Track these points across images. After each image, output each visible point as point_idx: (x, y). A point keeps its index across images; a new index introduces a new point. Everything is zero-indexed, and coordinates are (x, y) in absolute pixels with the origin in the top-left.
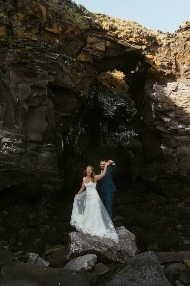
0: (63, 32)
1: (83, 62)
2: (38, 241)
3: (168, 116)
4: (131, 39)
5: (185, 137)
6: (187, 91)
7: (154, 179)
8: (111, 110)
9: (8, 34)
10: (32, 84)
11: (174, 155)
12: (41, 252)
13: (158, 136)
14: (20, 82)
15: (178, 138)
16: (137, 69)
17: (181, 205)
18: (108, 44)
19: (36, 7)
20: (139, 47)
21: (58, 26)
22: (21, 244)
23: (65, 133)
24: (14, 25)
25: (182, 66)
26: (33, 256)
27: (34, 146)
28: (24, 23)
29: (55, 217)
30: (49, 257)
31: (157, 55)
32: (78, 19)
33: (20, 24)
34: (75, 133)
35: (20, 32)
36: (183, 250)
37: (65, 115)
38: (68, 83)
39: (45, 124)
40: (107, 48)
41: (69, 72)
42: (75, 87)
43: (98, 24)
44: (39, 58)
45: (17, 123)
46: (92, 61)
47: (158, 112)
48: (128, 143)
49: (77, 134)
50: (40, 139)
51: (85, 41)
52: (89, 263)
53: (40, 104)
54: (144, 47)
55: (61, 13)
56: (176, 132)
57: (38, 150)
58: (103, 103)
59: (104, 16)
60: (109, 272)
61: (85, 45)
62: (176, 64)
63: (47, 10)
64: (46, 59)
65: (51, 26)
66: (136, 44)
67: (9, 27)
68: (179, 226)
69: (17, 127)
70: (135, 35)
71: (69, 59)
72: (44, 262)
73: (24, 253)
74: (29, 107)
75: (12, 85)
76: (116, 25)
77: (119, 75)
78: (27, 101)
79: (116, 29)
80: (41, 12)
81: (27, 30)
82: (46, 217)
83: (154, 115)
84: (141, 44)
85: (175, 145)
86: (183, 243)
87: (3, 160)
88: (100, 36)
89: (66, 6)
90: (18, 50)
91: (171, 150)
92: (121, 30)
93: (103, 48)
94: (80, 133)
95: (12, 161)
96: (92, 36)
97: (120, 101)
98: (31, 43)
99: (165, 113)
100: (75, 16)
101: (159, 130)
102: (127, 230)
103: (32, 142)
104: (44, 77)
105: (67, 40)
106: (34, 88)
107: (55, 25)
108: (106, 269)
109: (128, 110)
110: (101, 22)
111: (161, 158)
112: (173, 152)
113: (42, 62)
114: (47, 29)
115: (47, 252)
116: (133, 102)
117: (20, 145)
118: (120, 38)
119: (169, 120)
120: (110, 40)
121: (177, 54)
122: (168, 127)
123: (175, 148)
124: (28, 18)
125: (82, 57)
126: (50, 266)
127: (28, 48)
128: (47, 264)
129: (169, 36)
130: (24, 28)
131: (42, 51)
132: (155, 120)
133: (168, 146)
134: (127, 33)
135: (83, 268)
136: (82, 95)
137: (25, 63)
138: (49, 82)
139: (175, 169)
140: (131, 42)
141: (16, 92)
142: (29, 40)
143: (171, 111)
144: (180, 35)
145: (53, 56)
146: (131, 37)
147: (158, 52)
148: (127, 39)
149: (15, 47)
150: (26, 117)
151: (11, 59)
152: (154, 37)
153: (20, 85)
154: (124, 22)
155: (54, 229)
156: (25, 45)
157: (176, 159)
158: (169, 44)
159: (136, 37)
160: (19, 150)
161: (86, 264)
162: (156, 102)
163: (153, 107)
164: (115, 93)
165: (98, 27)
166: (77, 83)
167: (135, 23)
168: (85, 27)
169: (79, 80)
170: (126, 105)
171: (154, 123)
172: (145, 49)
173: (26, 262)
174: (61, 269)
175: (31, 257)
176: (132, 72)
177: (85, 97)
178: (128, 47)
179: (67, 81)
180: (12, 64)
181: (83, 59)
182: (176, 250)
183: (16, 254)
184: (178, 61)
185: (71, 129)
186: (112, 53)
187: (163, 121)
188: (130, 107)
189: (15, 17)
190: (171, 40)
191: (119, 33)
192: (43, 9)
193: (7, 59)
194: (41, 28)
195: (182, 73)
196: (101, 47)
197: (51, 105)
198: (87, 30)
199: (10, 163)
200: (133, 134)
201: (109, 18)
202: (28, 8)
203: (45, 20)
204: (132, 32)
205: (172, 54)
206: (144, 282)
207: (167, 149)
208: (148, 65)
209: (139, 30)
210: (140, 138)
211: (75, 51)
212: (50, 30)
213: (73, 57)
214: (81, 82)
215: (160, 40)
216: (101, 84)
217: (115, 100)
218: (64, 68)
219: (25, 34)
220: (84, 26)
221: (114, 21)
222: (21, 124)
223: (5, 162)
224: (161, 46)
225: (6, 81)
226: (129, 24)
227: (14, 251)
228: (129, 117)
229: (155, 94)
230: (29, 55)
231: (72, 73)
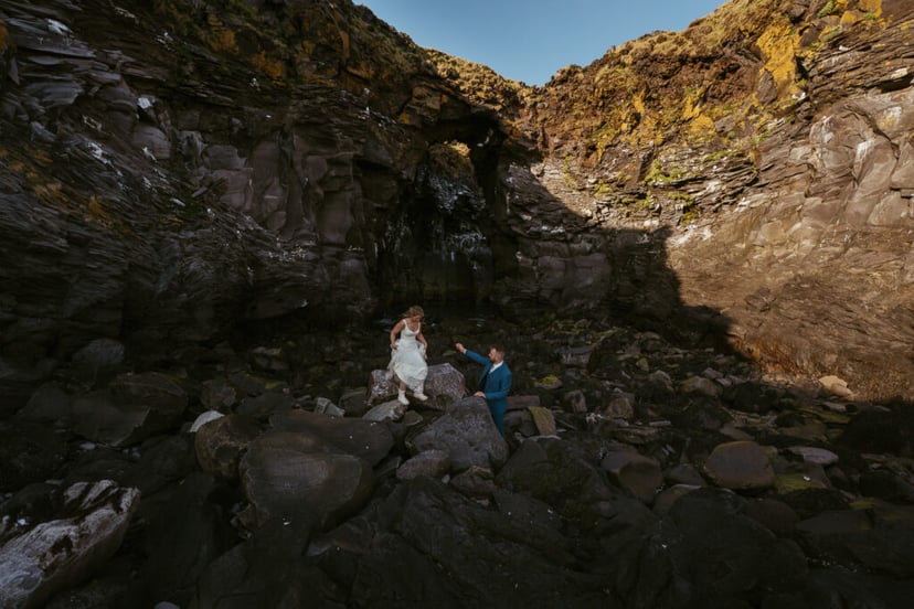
0: (376, 76)
1: (406, 126)
2: (335, 382)
3: (528, 213)
4: (479, 94)
5: (550, 243)
6: (557, 176)
7: (505, 300)
8: (449, 201)
9: (289, 75)
10: (328, 157)
11: (535, 268)
12: (336, 398)
13: (514, 241)
14: (309, 154)
15: (540, 244)
16: (488, 140)
17: (537, 337)
18: (445, 99)
19: (332, 32)
20: (491, 107)
21: (368, 66)
22: (309, 385)
23: (380, 233)
24: (298, 61)
25: (551, 138)
26: (322, 402)
27: (333, 250)
28: (314, 58)
29: (362, 351)
30: (345, 403)
31: (518, 121)
32: (400, 57)
33: (307, 59)
34: (396, 233)
35: (308, 72)
36: (530, 394)
37: (379, 205)
38: (384, 157)
39: (349, 219)
40: (443, 106)
41: (386, 141)
42: (394, 165)
43: (429, 67)
44: (339, 116)
45: (307, 216)
46: (420, 126)
47: (514, 205)
48: (472, 249)
49: (399, 235)
50: (342, 240)
51: (410, 93)
52: (396, 411)
53: (342, 189)
54: (498, 108)
55: (373, 45)
56: (539, 235)
57: (339, 256)
58: (437, 190)
59: (440, 54)
60: (422, 422)
61: (410, 99)
62: (544, 135)
63: (350, 39)
64: (349, 118)
65: (356, 66)
66: (487, 102)
67: (290, 63)
68: (531, 364)
69: (307, 222)
70: (485, 88)
71: (385, 120)
72: (338, 409)
73: (313, 398)
74: (325, 193)
75: (297, 158)
76: (457, 69)
77: (462, 149)
78: (321, 183)
79: (457, 77)
80: (341, 42)
81: (320, 70)
82: (350, 350)
83: (508, 210)
84: (494, 101)
85: (537, 253)
86: (532, 386)
87: (287, 269)
88: (433, 86)
89: (381, 35)
90: (306, 102)
91: (531, 261)
92: (465, 79)
93: (436, 106)
94: (402, 234)
95: (301, 272)
96: (421, 86)
97: (462, 189)
98: (324, 91)
99: (524, 208)
100: (394, 52)
101: (516, 233)
102: (452, 369)
103: (331, 244)
104: (346, 147)
105: (382, 90)
106: (333, 163)
107: (363, 64)
108: (420, 418)
109: (473, 201)
110: (435, 63)
111: (516, 272)
112: (534, 264)
113: (344, 123)
114: (351, 70)
115: (344, 397)
116: (481, 189)
117: (312, 249)
118: (464, 92)
119: (530, 218)
120: (448, 94)
121: (545, 119)
122: (528, 228)
123: (536, 258)
124: (319, 49)
125: (405, 119)
126: (345, 415)
127: (321, 99)
128: (341, 412)
129: (536, 92)
130: (315, 67)
131: (344, 106)
132: (510, 217)
133: (526, 255)
134: (473, 83)
135: (388, 418)
136: (405, 177)
137: (316, 124)
138: (355, 156)
139: (535, 289)
140: (478, 99)
141: (303, 167)
142: (322, 87)
143: (533, 204)
144: (552, 90)
145: (360, 114)
146: (480, 90)
147: (519, 117)
148: (474, 93)
149: (301, 97)
150: (321, 208)
151: (295, 116)
152: (515, 92)
153: (310, 158)
154: (471, 65)
155: (360, 367)
156: (316, 94)
157: (537, 274)
158: (536, 103)
159: (487, 91)
160: (311, 256)
161: (392, 412)
162: (513, 191)
163: (508, 198)
164: (456, 176)
165: (430, 72)
166: (398, 158)
167: (486, 68)
168: (411, 71)
169: (400, 154)
170: (469, 194)
171: (509, 222)
172: (500, 111)
173: (312, 410)
174: (358, 419)
175: (320, 403)
176: (480, 145)
177: (409, 180)
178: (475, 106)
179: (382, 155)
180: (297, 124)
181: (407, 122)
182: (522, 395)
183: (300, 399)
184: (547, 131)
185: (390, 228)
186: (451, 114)
187: (521, 218)
188: (477, 198)
189: (299, 48)
190: (538, 99)
191: (462, 84)
192: (344, 36)
193: (289, 115)
194: (342, 68)
195: (551, 149)
196: (434, 103)
197: (359, 190)
198: (413, 76)
199: (298, 275)
200: (480, 237)
201: (448, 58)
202: (319, 34)
203: (348, 55)
204: (482, 83)
205: (539, 119)
206: (466, 434)
207: (525, 259)
208: (501, 135)
209: (492, 80)
210: (488, 243)
211: (394, 109)
212: (355, 72)
213: (392, 117)
214: (403, 157)
215: (522, 98)
216: (435, 162)
217: (454, 187)
218: (378, 134)
219: (315, 76)
220: (408, 68)
221: (454, 63)
222: (313, 218)
223: (291, 273)
224: (523, 106)
225: (287, 150)
226: (477, 70)
227: (296, 396)
228: (474, 211)
229: (511, 179)
230: (324, 111)
231: (390, 143)
